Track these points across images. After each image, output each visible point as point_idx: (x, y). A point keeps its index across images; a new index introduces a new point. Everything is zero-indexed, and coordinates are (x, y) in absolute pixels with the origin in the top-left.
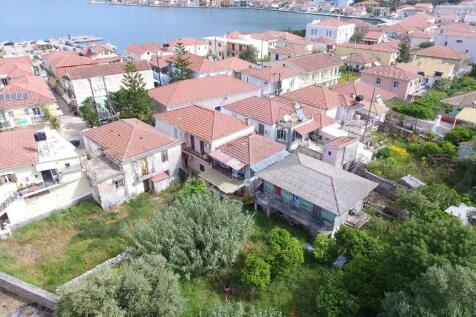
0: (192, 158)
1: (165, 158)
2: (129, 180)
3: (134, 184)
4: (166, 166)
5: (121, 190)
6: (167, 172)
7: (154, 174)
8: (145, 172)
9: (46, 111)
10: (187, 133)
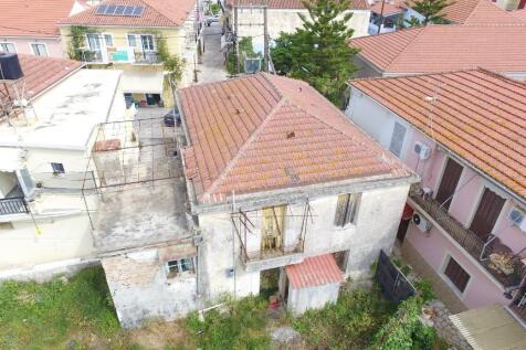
0: (429, 229)
1: (346, 215)
2: (216, 260)
3: (230, 272)
4: (341, 237)
5: (184, 285)
6: (340, 258)
7: (298, 259)
8: (271, 245)
9: (161, 41)
10: (437, 152)
